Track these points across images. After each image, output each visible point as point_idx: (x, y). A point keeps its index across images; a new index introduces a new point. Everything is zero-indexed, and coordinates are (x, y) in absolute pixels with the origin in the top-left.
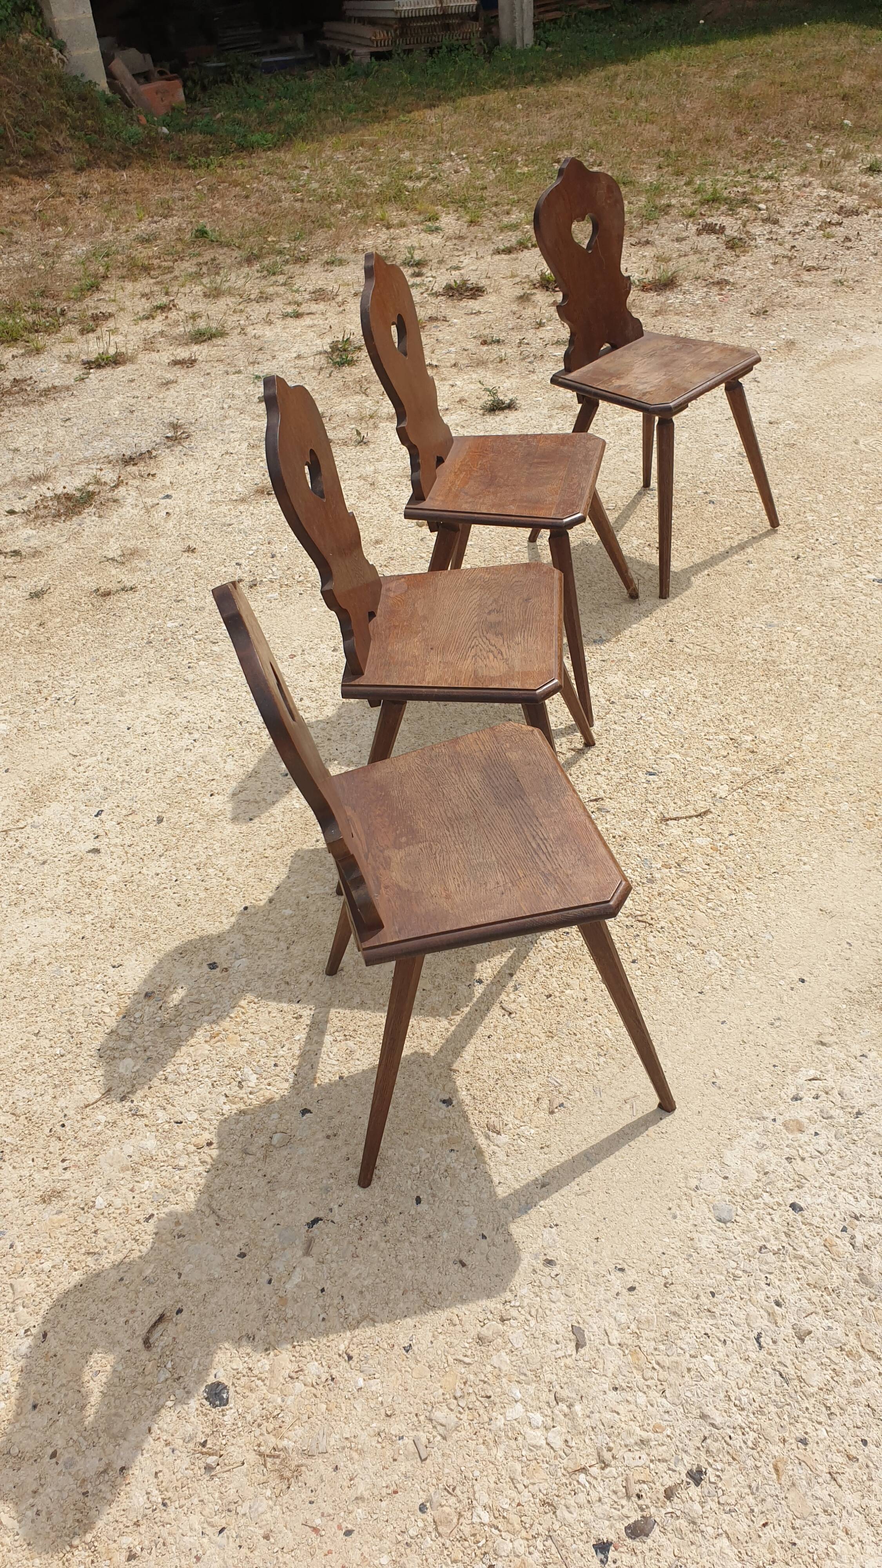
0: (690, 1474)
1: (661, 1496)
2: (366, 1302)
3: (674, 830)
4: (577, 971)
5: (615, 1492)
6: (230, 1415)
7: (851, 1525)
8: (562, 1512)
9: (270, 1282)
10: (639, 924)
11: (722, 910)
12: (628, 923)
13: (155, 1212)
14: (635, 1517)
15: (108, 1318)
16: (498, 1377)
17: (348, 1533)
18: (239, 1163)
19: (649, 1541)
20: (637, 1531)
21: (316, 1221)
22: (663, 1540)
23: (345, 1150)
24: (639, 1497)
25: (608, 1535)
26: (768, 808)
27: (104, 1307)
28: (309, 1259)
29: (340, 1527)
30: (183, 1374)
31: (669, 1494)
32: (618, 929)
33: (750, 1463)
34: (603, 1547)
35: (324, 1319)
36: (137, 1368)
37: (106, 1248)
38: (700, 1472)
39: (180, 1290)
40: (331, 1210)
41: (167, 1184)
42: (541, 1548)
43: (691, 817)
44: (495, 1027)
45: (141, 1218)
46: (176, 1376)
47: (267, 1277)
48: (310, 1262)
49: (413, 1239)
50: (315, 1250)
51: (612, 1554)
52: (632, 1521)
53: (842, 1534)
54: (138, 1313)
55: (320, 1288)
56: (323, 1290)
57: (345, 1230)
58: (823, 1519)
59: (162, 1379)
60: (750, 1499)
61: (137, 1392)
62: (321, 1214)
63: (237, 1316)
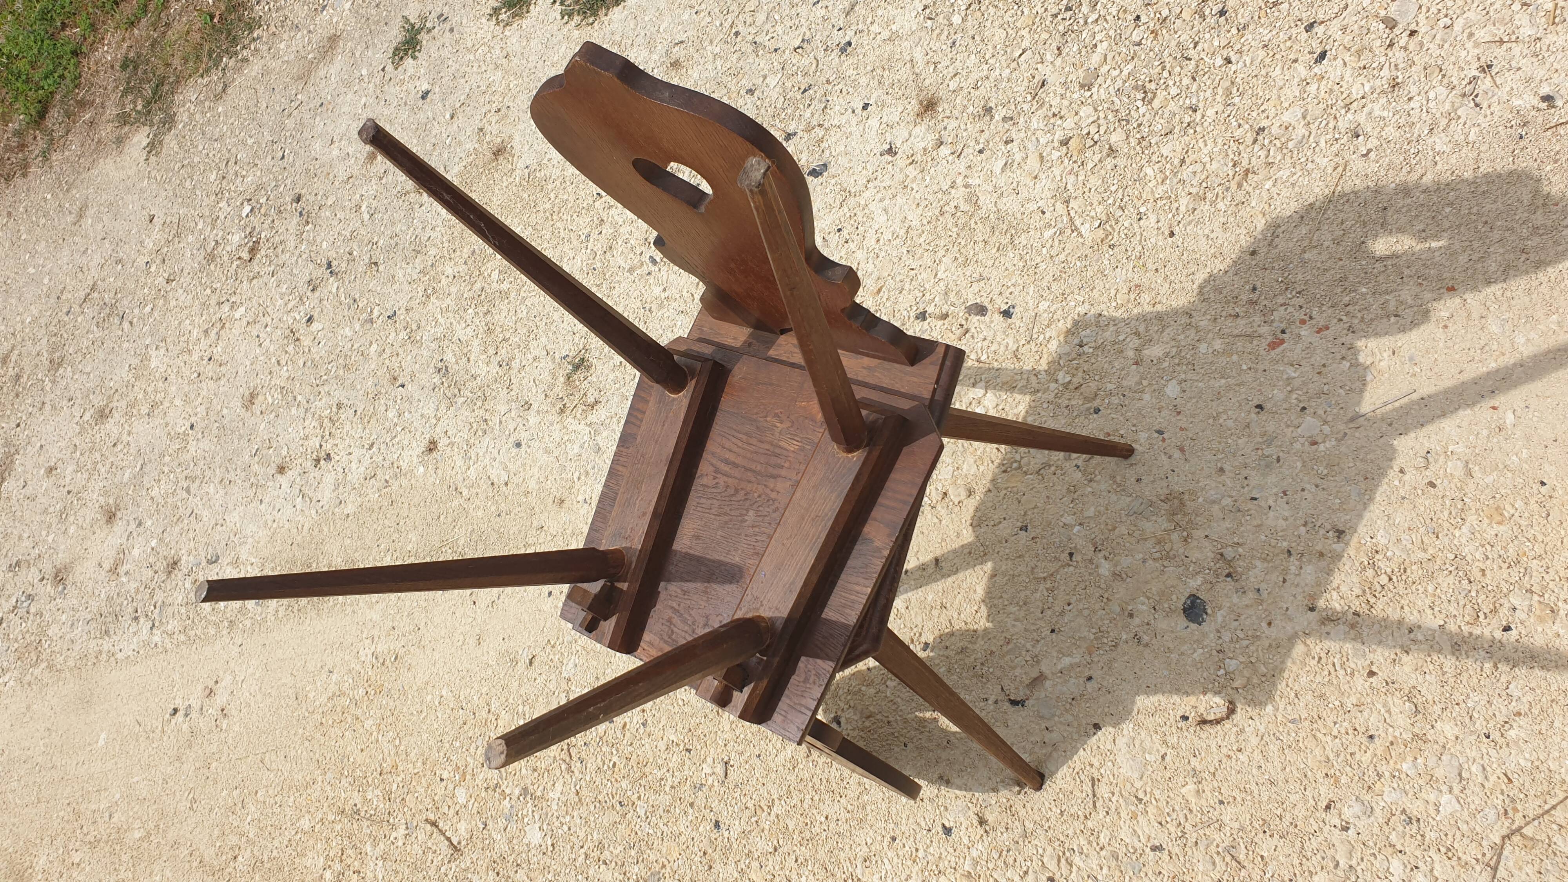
0: (924, 319)
1: (950, 318)
2: (1028, 592)
3: (461, 830)
4: (650, 756)
5: (973, 337)
6: (1195, 584)
7: (873, 241)
8: (1013, 347)
9: (1090, 678)
10: (573, 755)
11: (521, 707)
12: (579, 765)
13: (1148, 850)
14: (975, 319)
15: (1254, 771)
16: (981, 458)
17: (1160, 432)
18: (1040, 831)
19: (978, 301)
20: (980, 310)
21: (1014, 703)
22: (970, 296)
23: (944, 755)
24: (962, 325)
25: (998, 318)
26: (399, 779)
27: (1253, 787)
28: (1044, 669)
29: (1164, 440)
30: (1214, 652)
31: (945, 316)
32: (589, 765)
33: (888, 304)
34: (1007, 314)
35: (1069, 604)
36: (1252, 694)
37: (1218, 853)
38: (917, 318)
39: (1172, 740)
40: (996, 702)
41: (1118, 873)
42: (1042, 336)
43: (440, 831)
44: (747, 762)
45: (1165, 856)
46: (1221, 656)
47: (1089, 685)
48: (1045, 667)
49: (955, 615)
50: (1035, 674)
51: (1004, 307)
52: (978, 317)
53: (881, 242)
54: (1225, 751)
55: (1054, 635)
56: (1053, 631)
57: (998, 673)
58: (882, 254)
59: (1234, 661)
60: (907, 287)
61: (1263, 669)
62: (1007, 704)
63: (1137, 670)
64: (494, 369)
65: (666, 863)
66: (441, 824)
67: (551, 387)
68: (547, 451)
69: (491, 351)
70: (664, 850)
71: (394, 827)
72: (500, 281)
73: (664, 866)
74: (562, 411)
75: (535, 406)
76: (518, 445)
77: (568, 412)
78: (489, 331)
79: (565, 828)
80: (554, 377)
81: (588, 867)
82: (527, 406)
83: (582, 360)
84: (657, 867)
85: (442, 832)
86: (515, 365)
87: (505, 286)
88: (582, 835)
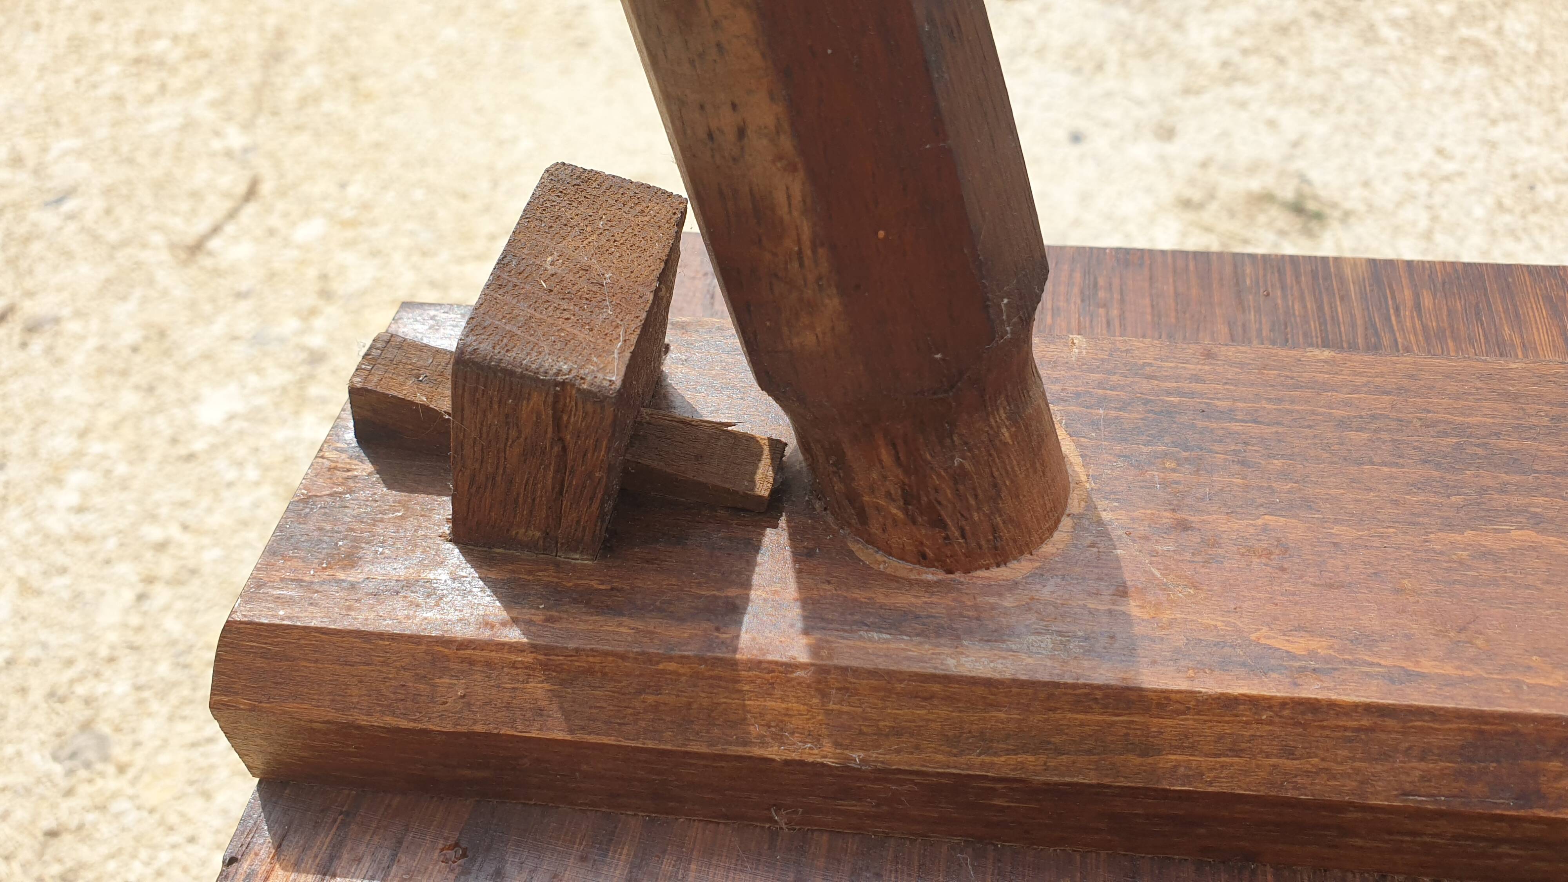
64: (1210, 57)
65: (131, 773)
66: (251, 209)
67: (1226, 168)
68: (1085, 198)
69: (1246, 42)
70: (164, 759)
71: (247, 126)
72: (1395, 23)
73: (122, 769)
74: (1186, 204)
75: (1171, 149)
76: (1076, 138)
77: (1190, 216)
78: (1283, 30)
79: (231, 474)
80: (1254, 168)
81: (137, 558)
82: (1167, 133)
83: (1318, 216)
84: (119, 752)
85: (232, 215)
86: (1240, 91)
87: (1387, 32)
88: (215, 520)
